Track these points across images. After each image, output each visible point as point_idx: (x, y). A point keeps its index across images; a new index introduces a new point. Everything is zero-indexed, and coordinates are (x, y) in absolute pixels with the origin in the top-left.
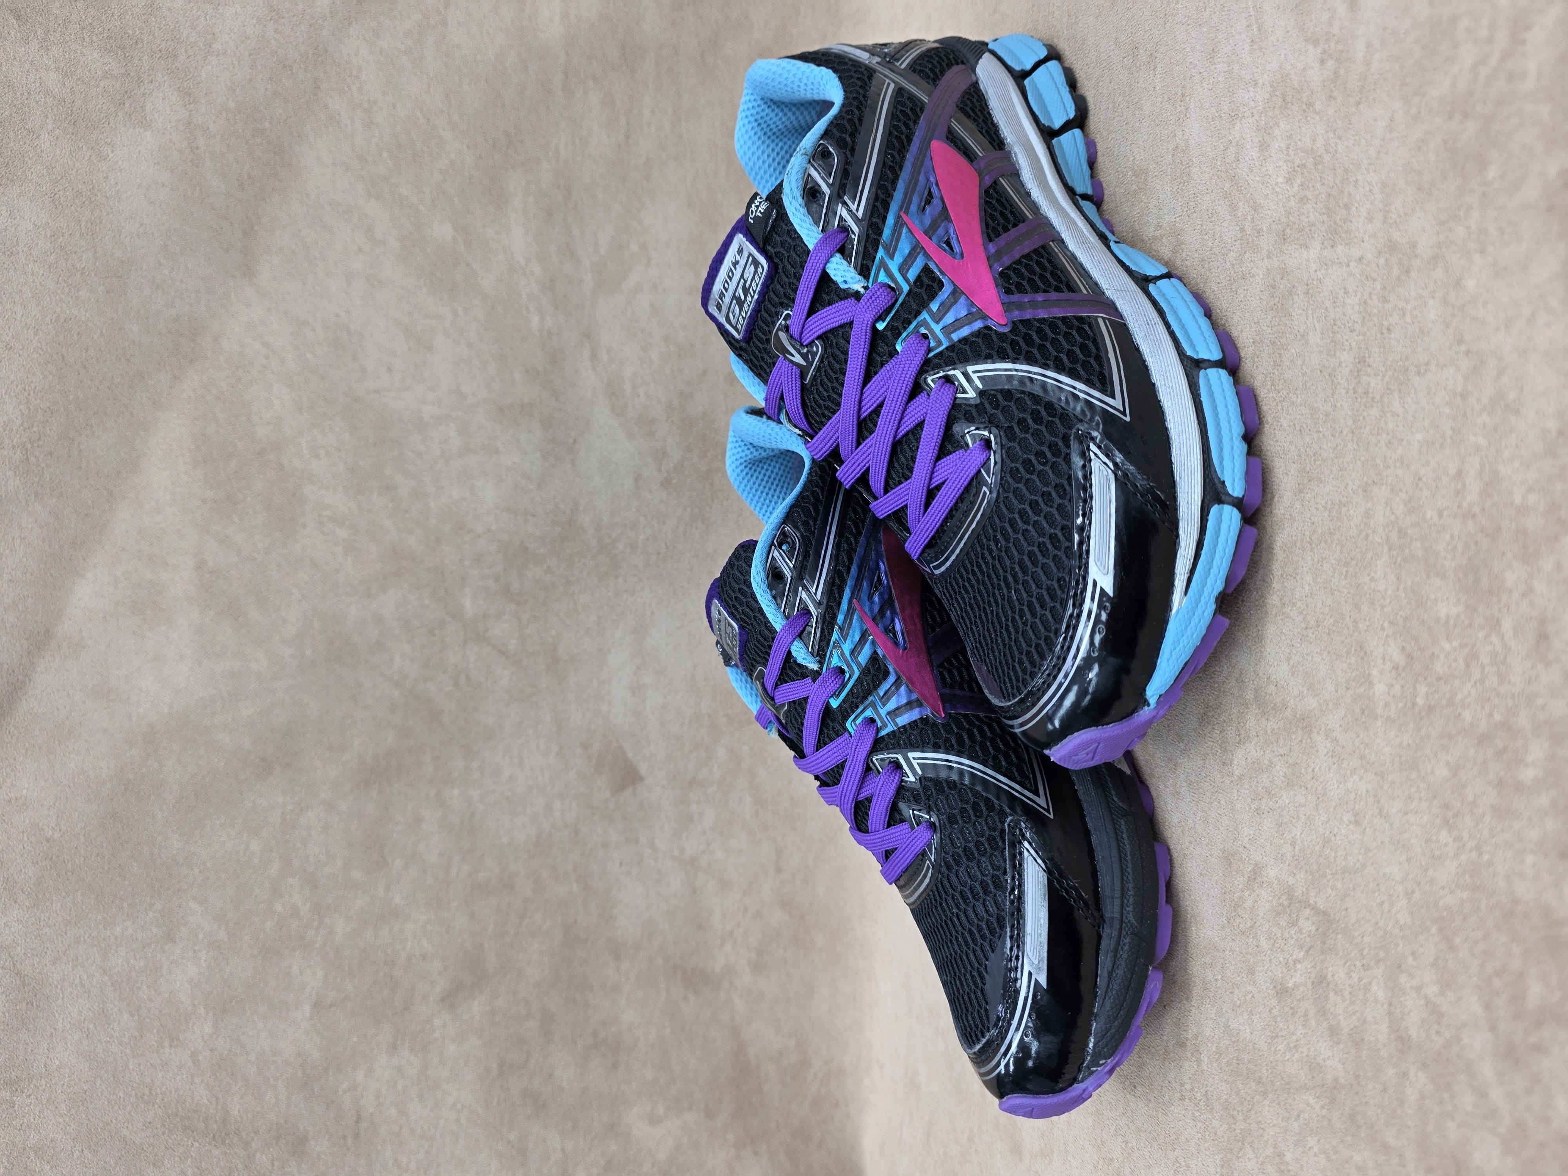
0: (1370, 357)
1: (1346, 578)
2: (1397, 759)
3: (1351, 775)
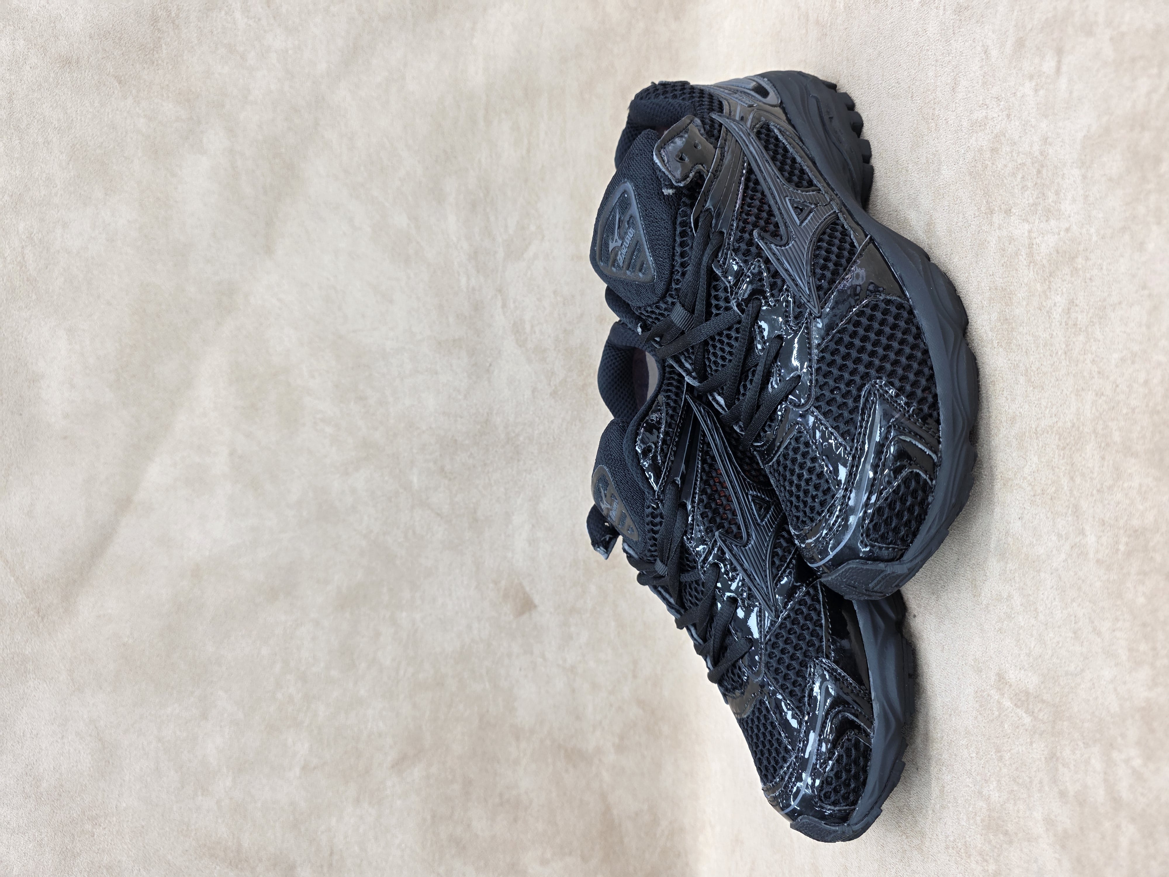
0: (1077, 299)
2: (1106, 591)
3: (1072, 603)
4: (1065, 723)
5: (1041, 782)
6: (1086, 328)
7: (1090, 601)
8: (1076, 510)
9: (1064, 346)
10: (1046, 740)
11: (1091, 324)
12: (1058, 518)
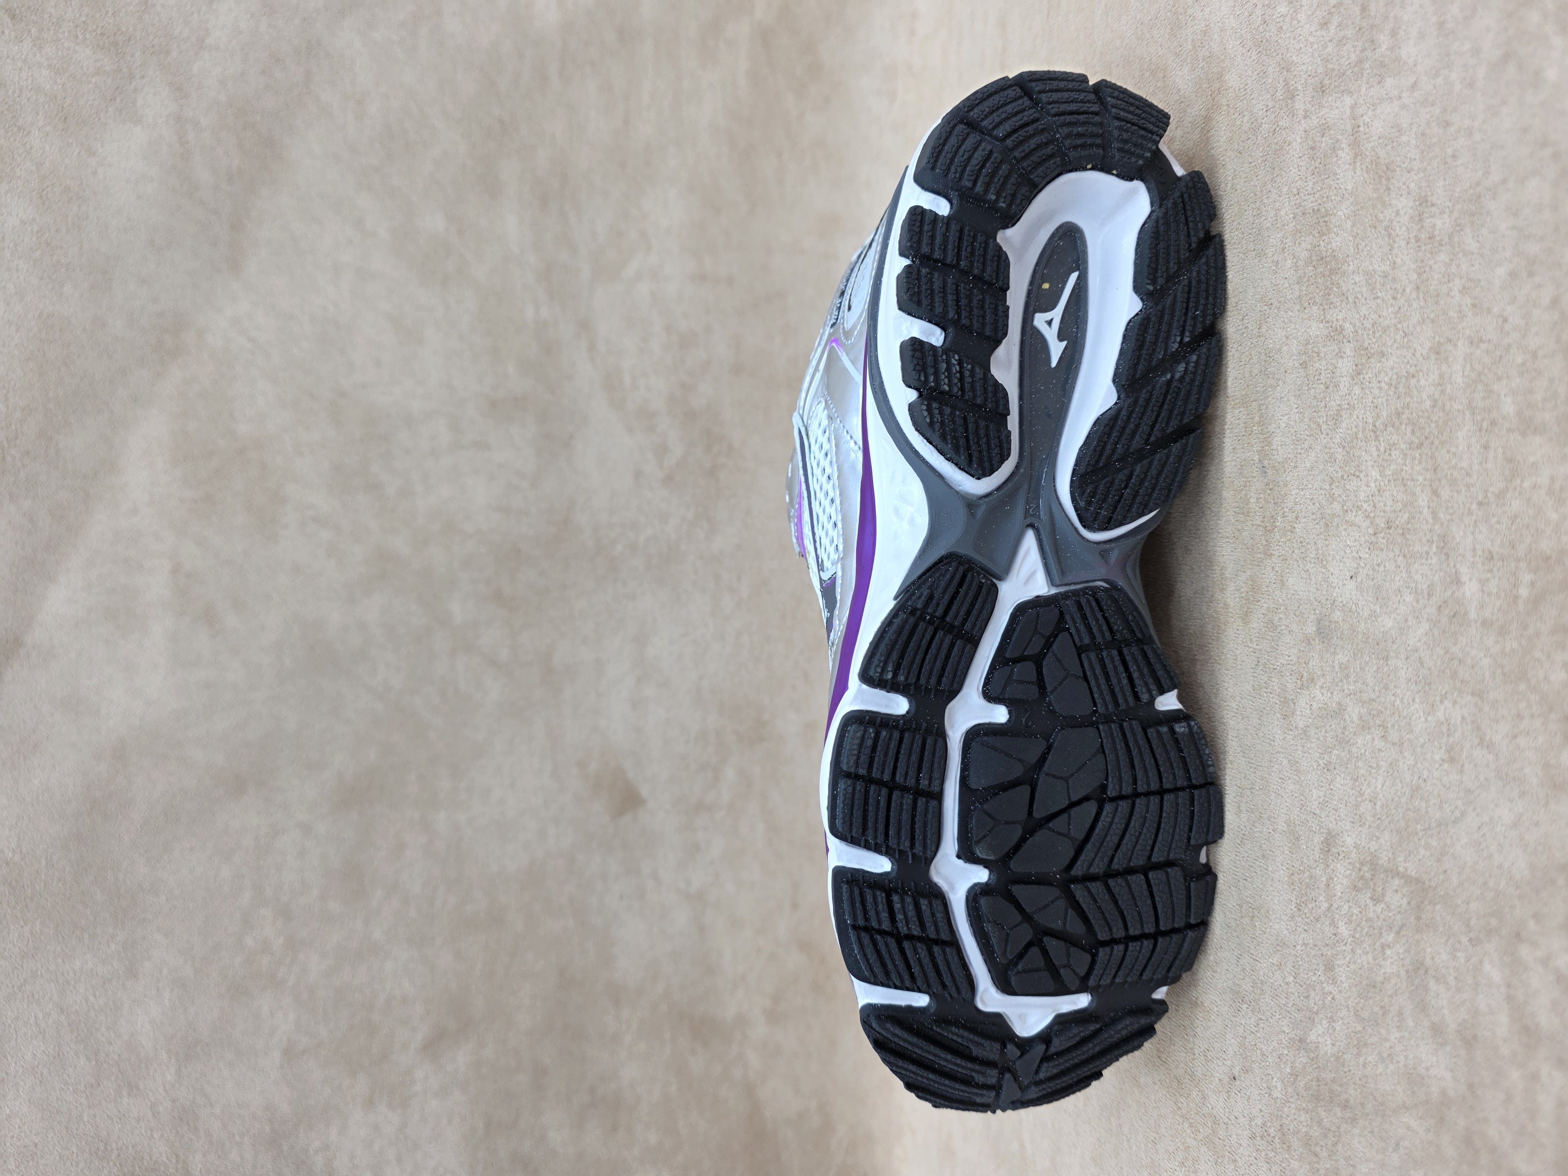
0: (1432, 195)
1: (1420, 463)
2: (1499, 671)
3: (1442, 702)
4: (1438, 907)
5: (1400, 1014)
6: (1449, 238)
7: (1473, 694)
8: (1445, 546)
9: (1416, 276)
10: (1407, 941)
11: (1458, 228)
12: (1415, 562)
